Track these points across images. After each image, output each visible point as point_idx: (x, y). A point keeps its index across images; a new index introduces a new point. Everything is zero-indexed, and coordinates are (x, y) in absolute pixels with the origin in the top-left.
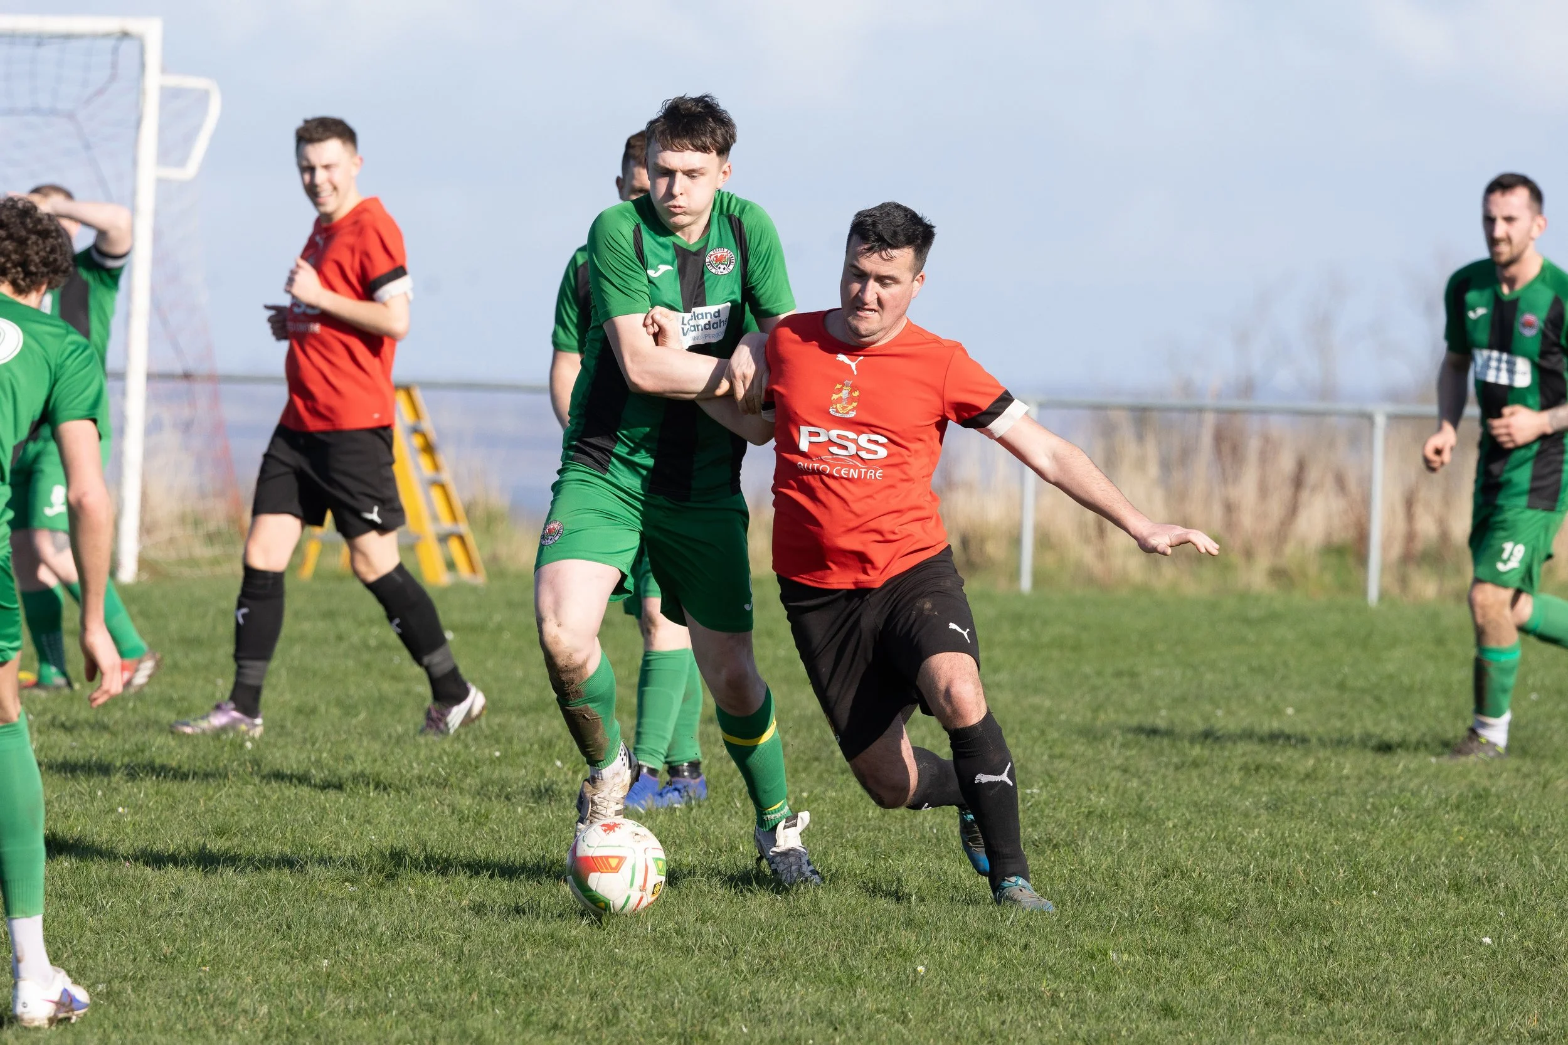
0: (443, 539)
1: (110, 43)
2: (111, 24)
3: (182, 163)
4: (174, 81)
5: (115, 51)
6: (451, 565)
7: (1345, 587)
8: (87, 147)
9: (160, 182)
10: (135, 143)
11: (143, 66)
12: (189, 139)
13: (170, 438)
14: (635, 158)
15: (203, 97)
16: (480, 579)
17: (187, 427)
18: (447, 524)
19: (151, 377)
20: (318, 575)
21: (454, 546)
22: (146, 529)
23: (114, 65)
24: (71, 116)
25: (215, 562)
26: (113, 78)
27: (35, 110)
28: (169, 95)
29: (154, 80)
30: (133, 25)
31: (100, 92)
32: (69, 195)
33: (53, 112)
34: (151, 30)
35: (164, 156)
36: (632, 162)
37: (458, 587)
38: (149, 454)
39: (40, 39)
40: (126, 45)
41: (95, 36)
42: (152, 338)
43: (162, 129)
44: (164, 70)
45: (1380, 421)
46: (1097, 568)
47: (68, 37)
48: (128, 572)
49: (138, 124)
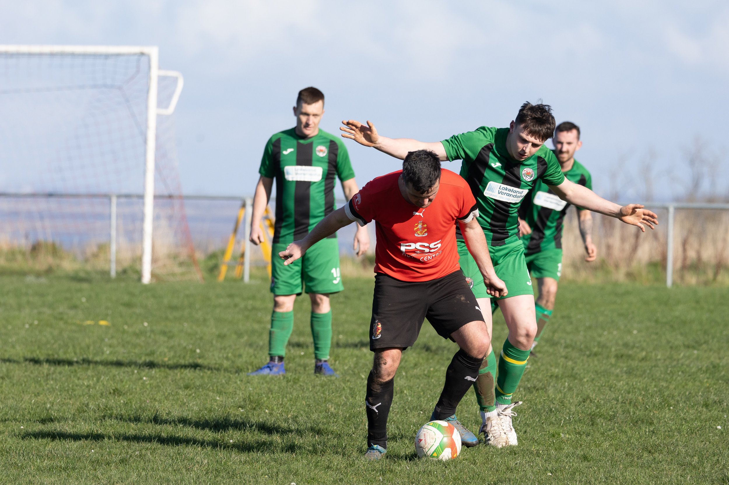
1: (136, 58)
2: (136, 49)
3: (167, 107)
4: (163, 73)
5: (138, 61)
7: (657, 280)
8: (127, 101)
9: (159, 116)
10: (147, 99)
11: (149, 67)
12: (170, 97)
13: (164, 223)
15: (175, 80)
17: (170, 218)
19: (156, 197)
20: (226, 279)
22: (154, 260)
23: (138, 67)
24: (120, 88)
25: (183, 274)
26: (138, 71)
27: (105, 86)
28: (161, 79)
29: (155, 73)
30: (145, 50)
31: (132, 78)
33: (113, 86)
34: (153, 52)
35: (160, 104)
38: (155, 228)
39: (107, 56)
40: (144, 59)
41: (129, 55)
42: (156, 180)
43: (158, 93)
44: (159, 68)
45: (671, 210)
47: (118, 55)
48: (146, 279)
49: (148, 91)
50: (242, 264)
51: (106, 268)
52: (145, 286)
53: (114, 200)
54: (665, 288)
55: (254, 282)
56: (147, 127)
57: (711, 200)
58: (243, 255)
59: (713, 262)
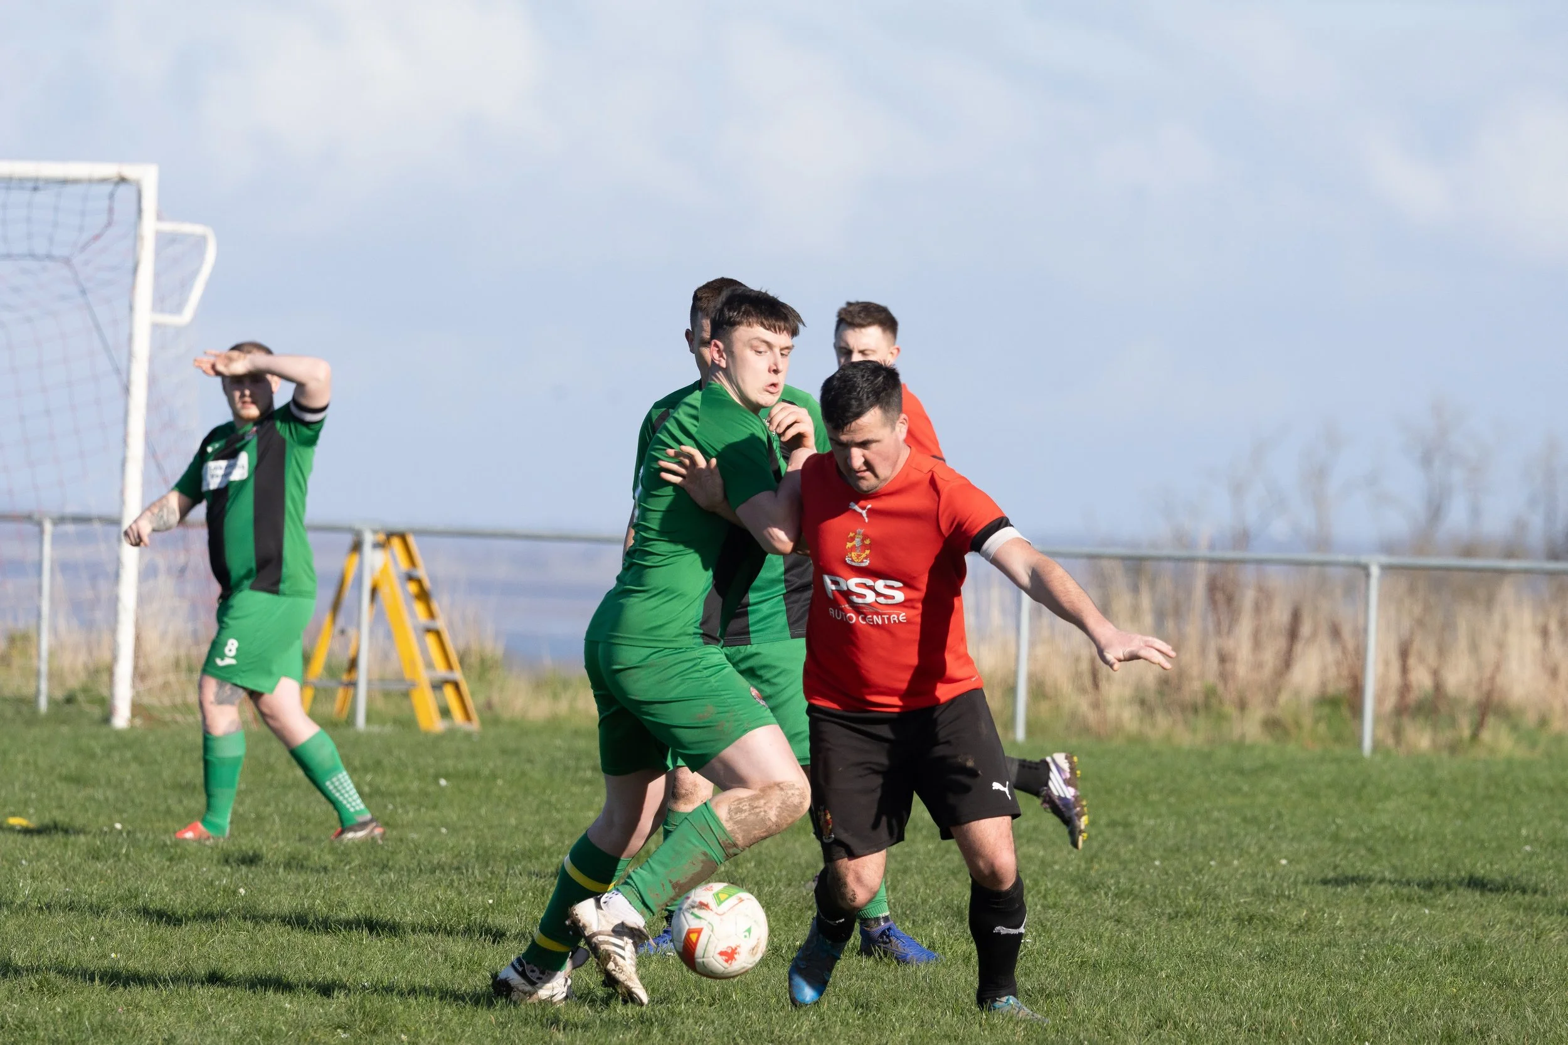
0: (438, 686)
1: (107, 188)
2: (110, 170)
3: (178, 309)
4: (168, 227)
5: (111, 196)
6: (445, 712)
7: (1339, 739)
8: (83, 292)
9: (156, 327)
10: (132, 287)
11: (140, 211)
12: (185, 285)
14: (702, 310)
15: (199, 243)
16: (475, 726)
18: (441, 671)
21: (449, 692)
22: (140, 674)
23: (111, 210)
24: (67, 261)
26: (109, 224)
27: (33, 256)
28: (165, 241)
29: (150, 226)
30: (129, 171)
31: (97, 237)
32: (268, 352)
33: (49, 257)
34: (148, 176)
35: (160, 302)
36: (700, 314)
37: (451, 733)
39: (36, 185)
40: (122, 189)
41: (91, 181)
42: (147, 483)
43: (157, 275)
44: (160, 217)
45: (1375, 571)
46: (1092, 717)
47: (64, 182)
48: (122, 719)
49: (135, 270)
50: (353, 684)
51: (28, 691)
52: (119, 734)
53: (48, 527)
54: (1357, 760)
55: (375, 729)
56: (130, 355)
57: (1468, 551)
58: (353, 664)
59: (1472, 697)
